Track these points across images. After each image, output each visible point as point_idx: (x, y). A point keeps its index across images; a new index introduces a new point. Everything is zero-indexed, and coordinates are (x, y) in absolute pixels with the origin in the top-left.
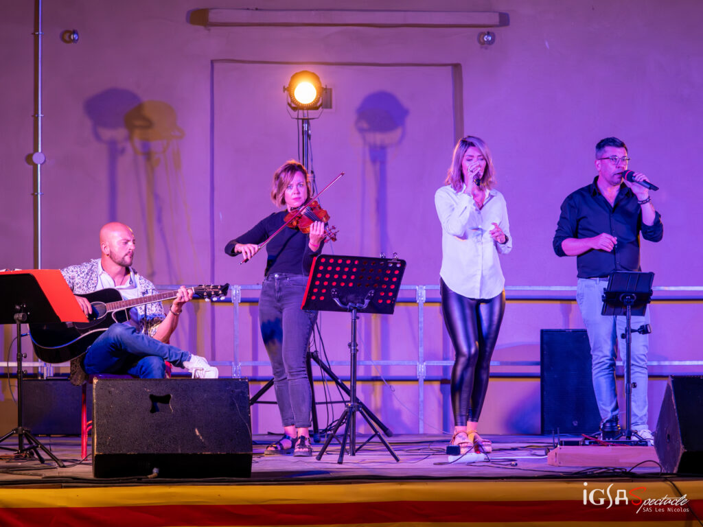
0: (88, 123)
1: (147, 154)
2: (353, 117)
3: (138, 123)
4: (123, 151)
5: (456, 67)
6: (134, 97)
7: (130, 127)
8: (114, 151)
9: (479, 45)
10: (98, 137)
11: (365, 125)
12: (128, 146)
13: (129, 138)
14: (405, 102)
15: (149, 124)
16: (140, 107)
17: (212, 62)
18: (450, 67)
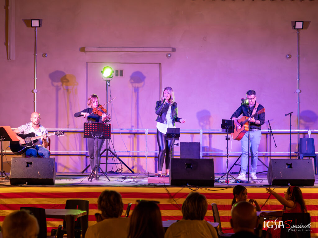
0: (50, 81)
1: (67, 90)
2: (129, 79)
3: (65, 81)
4: (60, 89)
5: (160, 64)
6: (63, 73)
7: (63, 82)
8: (58, 89)
9: (166, 57)
10: (53, 85)
11: (132, 81)
12: (62, 87)
13: (62, 85)
14: (145, 74)
15: (68, 81)
16: (65, 76)
17: (87, 63)
18: (158, 64)
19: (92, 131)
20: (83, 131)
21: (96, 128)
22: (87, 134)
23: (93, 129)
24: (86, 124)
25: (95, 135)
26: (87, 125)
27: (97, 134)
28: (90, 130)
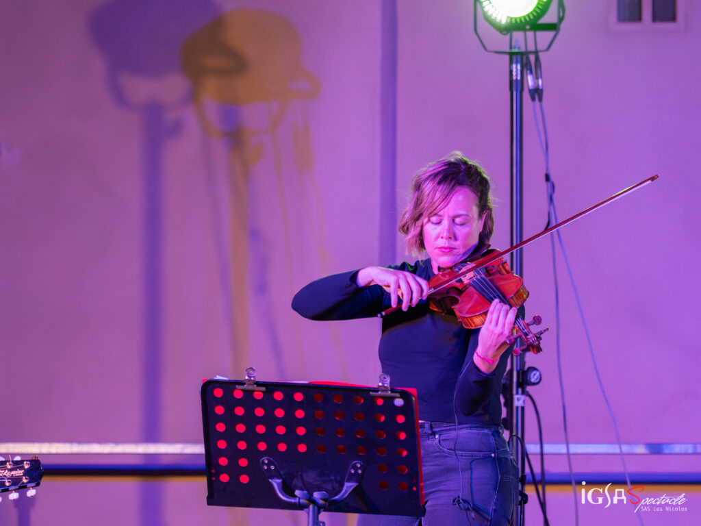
1: (234, 136)
3: (212, 62)
4: (176, 129)
7: (195, 72)
8: (157, 131)
12: (190, 116)
13: (192, 97)
15: (237, 65)
19: (272, 452)
20: (203, 461)
21: (299, 422)
22: (234, 471)
23: (281, 430)
24: (218, 393)
25: (295, 482)
26: (229, 402)
27: (311, 476)
28: (251, 437)
